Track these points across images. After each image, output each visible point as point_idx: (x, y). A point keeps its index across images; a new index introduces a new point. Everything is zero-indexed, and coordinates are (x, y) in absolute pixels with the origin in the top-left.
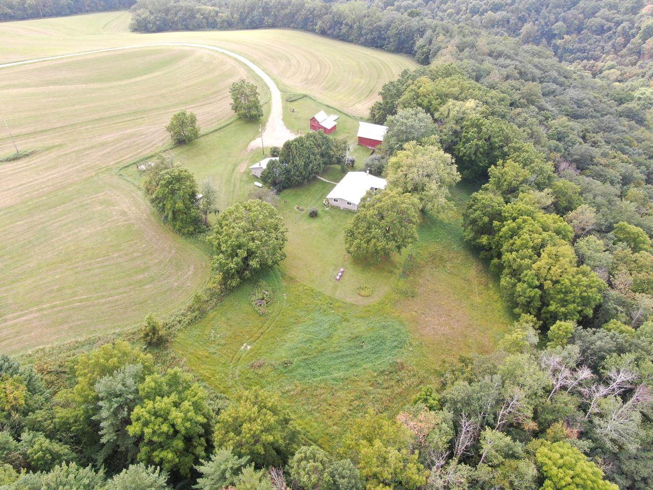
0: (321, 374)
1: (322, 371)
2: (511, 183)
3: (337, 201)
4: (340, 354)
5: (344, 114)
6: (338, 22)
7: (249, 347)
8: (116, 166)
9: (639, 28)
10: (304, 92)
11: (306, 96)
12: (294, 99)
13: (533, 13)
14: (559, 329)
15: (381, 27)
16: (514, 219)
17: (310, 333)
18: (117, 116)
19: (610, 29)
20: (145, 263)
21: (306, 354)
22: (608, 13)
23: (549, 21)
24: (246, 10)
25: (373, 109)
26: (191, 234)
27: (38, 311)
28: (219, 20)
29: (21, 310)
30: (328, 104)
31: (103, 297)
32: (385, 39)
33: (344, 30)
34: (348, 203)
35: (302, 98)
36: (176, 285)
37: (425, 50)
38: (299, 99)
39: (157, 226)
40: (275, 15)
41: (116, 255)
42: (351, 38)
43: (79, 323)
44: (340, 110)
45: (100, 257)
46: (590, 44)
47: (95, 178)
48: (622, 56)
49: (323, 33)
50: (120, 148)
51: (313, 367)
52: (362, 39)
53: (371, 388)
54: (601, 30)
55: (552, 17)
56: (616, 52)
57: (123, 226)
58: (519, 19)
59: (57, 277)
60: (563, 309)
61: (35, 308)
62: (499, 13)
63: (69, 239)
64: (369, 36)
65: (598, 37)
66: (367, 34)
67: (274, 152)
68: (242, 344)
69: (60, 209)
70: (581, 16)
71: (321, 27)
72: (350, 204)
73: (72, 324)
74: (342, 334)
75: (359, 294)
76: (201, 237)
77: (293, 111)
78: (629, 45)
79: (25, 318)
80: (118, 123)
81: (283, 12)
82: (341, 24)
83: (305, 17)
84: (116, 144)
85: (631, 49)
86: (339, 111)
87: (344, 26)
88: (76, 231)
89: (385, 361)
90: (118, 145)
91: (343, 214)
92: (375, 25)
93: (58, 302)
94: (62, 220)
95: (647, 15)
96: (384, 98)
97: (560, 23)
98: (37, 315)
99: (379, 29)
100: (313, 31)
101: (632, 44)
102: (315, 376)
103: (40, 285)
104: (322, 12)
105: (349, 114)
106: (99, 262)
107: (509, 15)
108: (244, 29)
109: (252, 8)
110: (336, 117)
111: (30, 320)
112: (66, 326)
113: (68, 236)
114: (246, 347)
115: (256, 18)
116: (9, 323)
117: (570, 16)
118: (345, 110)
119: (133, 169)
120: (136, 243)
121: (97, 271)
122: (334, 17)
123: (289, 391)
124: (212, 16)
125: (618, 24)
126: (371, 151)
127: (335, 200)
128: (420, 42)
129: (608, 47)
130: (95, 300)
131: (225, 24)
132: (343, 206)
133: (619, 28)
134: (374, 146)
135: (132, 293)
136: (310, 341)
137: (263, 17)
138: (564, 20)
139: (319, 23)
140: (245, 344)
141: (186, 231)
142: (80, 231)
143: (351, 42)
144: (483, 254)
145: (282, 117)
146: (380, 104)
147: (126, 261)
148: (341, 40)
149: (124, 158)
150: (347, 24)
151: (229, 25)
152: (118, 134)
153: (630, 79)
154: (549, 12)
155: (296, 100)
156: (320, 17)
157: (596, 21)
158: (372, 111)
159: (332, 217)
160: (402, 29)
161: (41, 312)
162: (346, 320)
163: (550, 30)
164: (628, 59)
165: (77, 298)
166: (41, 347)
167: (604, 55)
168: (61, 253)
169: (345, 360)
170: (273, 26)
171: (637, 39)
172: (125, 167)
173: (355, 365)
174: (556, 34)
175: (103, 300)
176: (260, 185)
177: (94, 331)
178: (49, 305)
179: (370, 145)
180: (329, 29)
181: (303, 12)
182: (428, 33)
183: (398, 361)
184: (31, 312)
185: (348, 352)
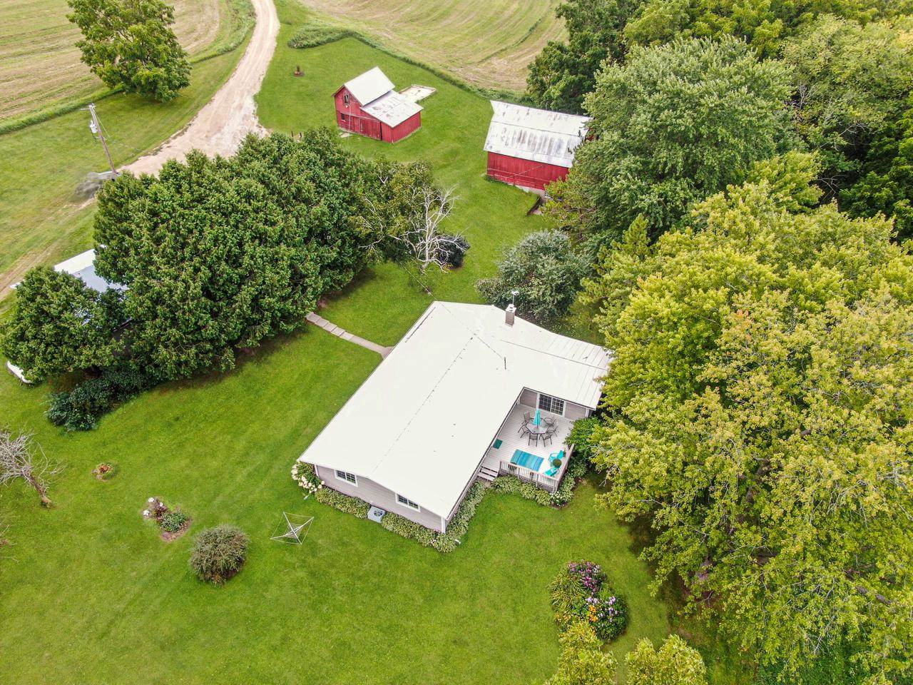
3: (353, 480)
5: (454, 83)
11: (351, 35)
12: (313, 42)
25: (537, 69)
30: (411, 55)
35: (339, 39)
38: (330, 41)
44: (444, 71)
77: (300, 74)
86: (440, 76)
96: (576, 27)
105: (468, 85)
110: (426, 92)
118: (458, 74)
126: (531, 203)
134: (539, 185)
146: (561, 48)
155: (318, 44)
158: (536, 73)
179: (527, 180)
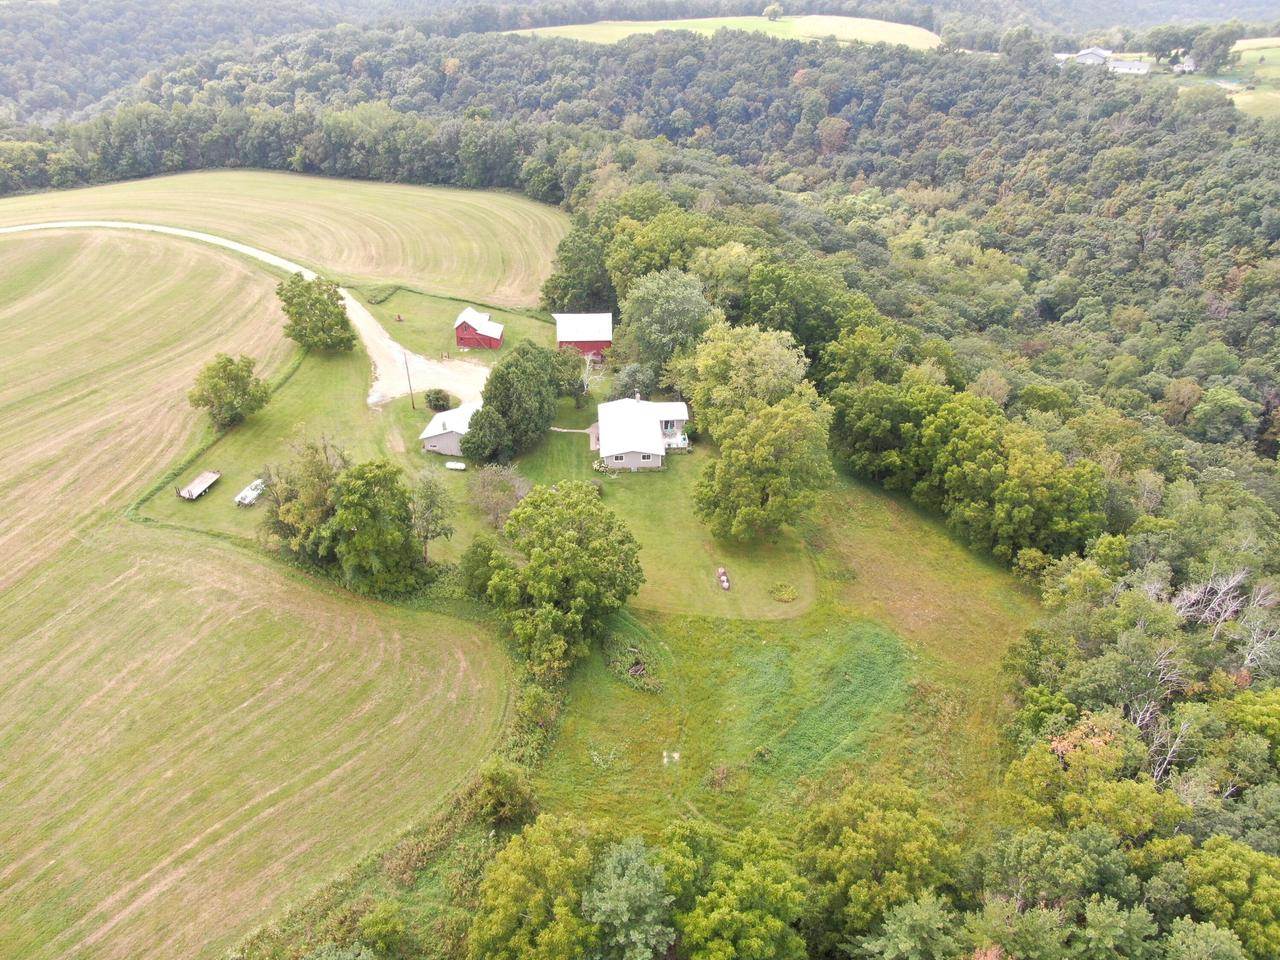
0: (826, 750)
1: (822, 744)
2: (877, 361)
3: (621, 458)
4: (827, 706)
6: (341, 145)
7: (676, 756)
8: (118, 504)
9: (800, 107)
10: (391, 282)
11: (399, 288)
12: (382, 297)
13: (631, 99)
14: (1111, 549)
15: (437, 145)
16: (934, 412)
17: (758, 690)
18: (26, 400)
19: (758, 112)
20: (356, 678)
21: (779, 727)
22: (746, 87)
23: (661, 107)
24: (115, 140)
25: (547, 290)
26: (410, 592)
27: (179, 861)
28: (51, 169)
29: (130, 878)
31: (317, 775)
32: (451, 165)
33: (358, 158)
34: (644, 457)
35: (394, 292)
36: (454, 696)
37: (545, 175)
38: (391, 294)
39: (322, 600)
40: (185, 144)
41: (279, 682)
42: (375, 171)
43: (304, 846)
44: (480, 302)
45: (245, 700)
46: (738, 139)
47: (86, 543)
48: (792, 152)
49: (309, 169)
50: (95, 465)
51: (807, 744)
52: (403, 172)
53: (909, 740)
54: (746, 116)
55: (665, 102)
56: (781, 147)
57: (245, 619)
58: (611, 108)
59: (169, 774)
60: (1075, 524)
61: (166, 861)
62: (576, 102)
63: (131, 686)
64: (417, 165)
65: (745, 126)
66: (410, 161)
67: (437, 399)
68: (661, 755)
69: (49, 631)
70: (708, 96)
71: (304, 158)
72: (649, 457)
73: (289, 857)
74: (805, 674)
75: (780, 600)
76: (434, 590)
77: (400, 320)
78: (795, 134)
79: (154, 891)
80: (43, 414)
81: (205, 138)
82: (348, 146)
83: (259, 143)
84: (78, 459)
85: (800, 140)
86: (481, 305)
87: (354, 151)
88: (134, 665)
89: (894, 691)
90: (85, 460)
91: (642, 478)
92: (425, 142)
93: (217, 826)
94: (77, 652)
95: (803, 85)
96: (572, 266)
97: (679, 111)
98: (182, 871)
99: (434, 148)
100: (285, 168)
101: (800, 131)
102: (818, 758)
103: (137, 807)
104: (300, 129)
106: (250, 710)
107: (594, 104)
108: (118, 180)
109: (127, 136)
111: (171, 891)
112: (277, 867)
113: (124, 681)
114: (670, 757)
115: (144, 154)
116: (117, 918)
117: (692, 97)
118: (489, 301)
119: (165, 500)
120: (304, 645)
121: (259, 730)
122: (329, 136)
123: (800, 798)
124: (31, 163)
125: (767, 102)
127: (617, 458)
128: (529, 163)
129: (766, 140)
130: (305, 787)
131: (71, 175)
132: (634, 464)
133: (771, 110)
135: (376, 744)
136: (766, 703)
137: (158, 152)
138: (685, 105)
139: (299, 150)
140: (665, 754)
141: (401, 587)
142: (145, 663)
143: (377, 179)
144: (888, 483)
145: (388, 335)
147: (313, 687)
148: (353, 178)
149: (124, 483)
150: (362, 146)
151: (78, 177)
152: (66, 436)
153: (818, 186)
154: (656, 94)
155: (387, 298)
156: (297, 138)
157: (733, 102)
158: (547, 293)
159: (628, 488)
160: (485, 143)
161: (188, 862)
162: (794, 649)
163: (667, 122)
164: (801, 156)
165: (258, 799)
166: (256, 931)
167: (765, 154)
168: (134, 722)
169: (840, 711)
170: (185, 167)
171: (803, 125)
172: (144, 501)
173: (861, 716)
174: (678, 129)
175: (323, 782)
176: (461, 466)
177: (354, 848)
178: (197, 840)
180: (322, 161)
181: (253, 133)
182: (541, 146)
183: (915, 682)
184: (163, 872)
185: (834, 700)
